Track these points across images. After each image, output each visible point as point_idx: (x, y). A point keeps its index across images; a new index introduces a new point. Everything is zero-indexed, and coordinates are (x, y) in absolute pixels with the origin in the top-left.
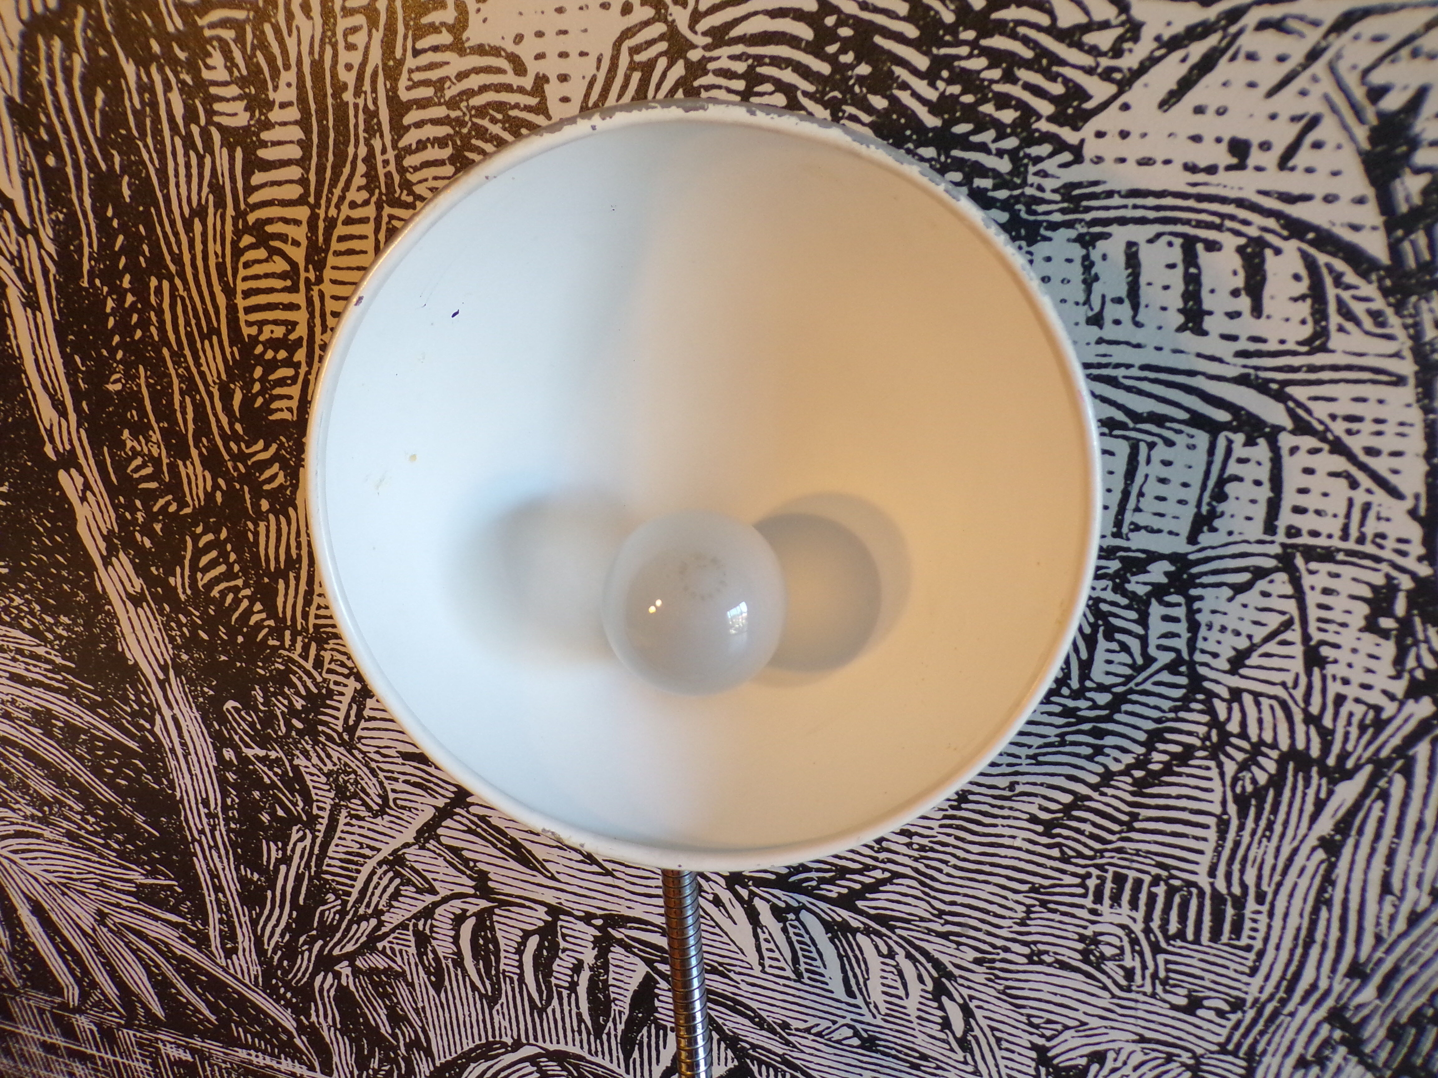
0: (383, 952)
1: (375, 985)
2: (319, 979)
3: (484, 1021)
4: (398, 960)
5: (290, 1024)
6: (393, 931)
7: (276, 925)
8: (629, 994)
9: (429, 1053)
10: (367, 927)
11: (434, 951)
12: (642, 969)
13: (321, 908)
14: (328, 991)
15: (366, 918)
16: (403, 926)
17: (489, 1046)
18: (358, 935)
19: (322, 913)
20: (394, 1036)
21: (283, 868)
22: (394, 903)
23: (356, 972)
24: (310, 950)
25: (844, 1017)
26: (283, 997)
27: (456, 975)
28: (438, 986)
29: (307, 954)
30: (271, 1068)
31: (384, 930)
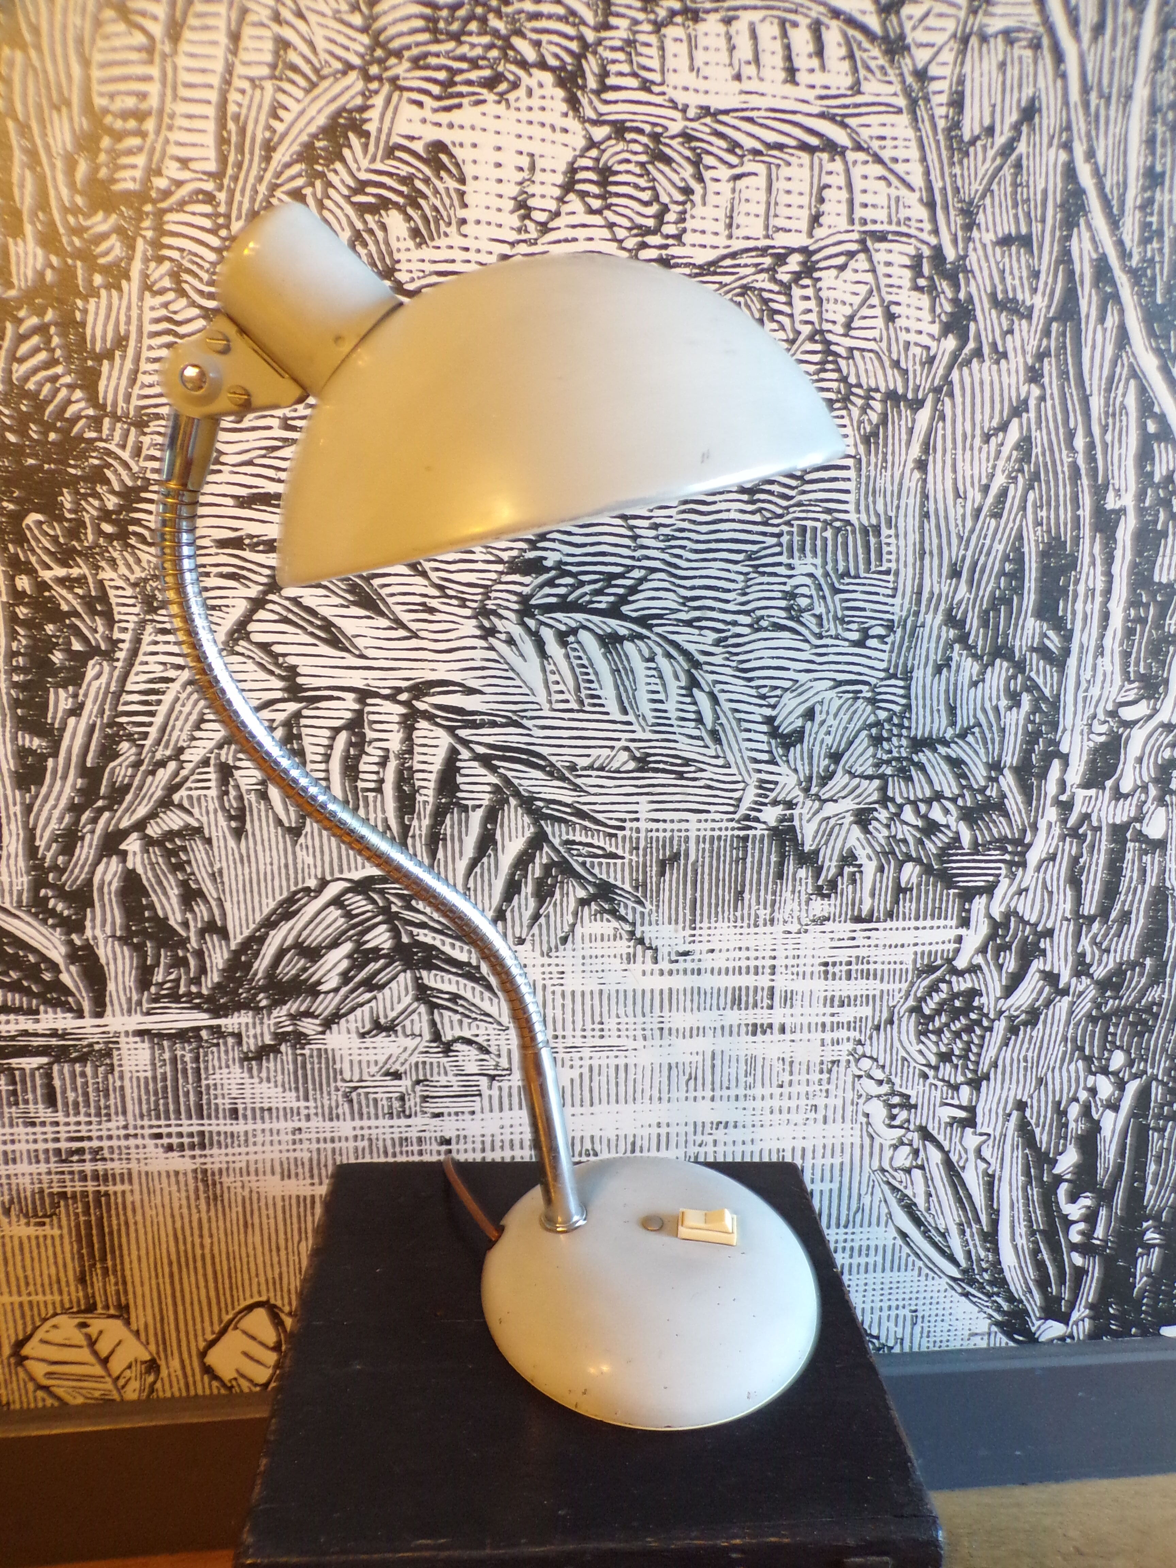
0: (181, 807)
1: (169, 854)
2: (100, 868)
3: (286, 866)
4: (196, 811)
5: (57, 952)
6: (192, 773)
7: (55, 807)
8: (433, 777)
9: (223, 933)
10: (164, 775)
11: (237, 787)
12: (445, 740)
13: (112, 765)
14: (110, 883)
15: (162, 764)
16: (206, 762)
17: (291, 900)
18: (153, 789)
19: (113, 770)
20: (185, 924)
21: (72, 721)
22: (198, 734)
23: (149, 842)
24: (93, 832)
25: (619, 740)
26: (53, 913)
27: (259, 811)
28: (239, 833)
29: (88, 836)
30: (25, 1033)
31: (184, 773)
